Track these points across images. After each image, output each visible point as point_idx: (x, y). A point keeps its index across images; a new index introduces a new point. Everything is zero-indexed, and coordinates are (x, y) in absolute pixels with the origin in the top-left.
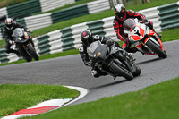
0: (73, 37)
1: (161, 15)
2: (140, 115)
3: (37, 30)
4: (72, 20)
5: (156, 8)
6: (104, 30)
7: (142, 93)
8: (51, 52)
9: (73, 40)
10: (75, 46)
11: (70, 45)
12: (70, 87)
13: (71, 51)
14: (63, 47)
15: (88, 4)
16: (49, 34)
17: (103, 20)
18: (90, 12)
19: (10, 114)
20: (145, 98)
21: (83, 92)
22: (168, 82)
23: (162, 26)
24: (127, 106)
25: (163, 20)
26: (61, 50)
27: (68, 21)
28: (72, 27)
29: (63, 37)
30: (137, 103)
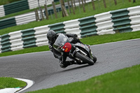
4: (8, 29)
5: (77, 20)
6: (35, 37)
9: (11, 44)
10: (12, 49)
11: (8, 48)
14: (2, 49)
17: (35, 29)
21: (30, 83)
23: (82, 34)
24: (87, 90)
25: (82, 30)
27: (5, 30)
28: (9, 34)
29: (2, 42)
30: (94, 88)
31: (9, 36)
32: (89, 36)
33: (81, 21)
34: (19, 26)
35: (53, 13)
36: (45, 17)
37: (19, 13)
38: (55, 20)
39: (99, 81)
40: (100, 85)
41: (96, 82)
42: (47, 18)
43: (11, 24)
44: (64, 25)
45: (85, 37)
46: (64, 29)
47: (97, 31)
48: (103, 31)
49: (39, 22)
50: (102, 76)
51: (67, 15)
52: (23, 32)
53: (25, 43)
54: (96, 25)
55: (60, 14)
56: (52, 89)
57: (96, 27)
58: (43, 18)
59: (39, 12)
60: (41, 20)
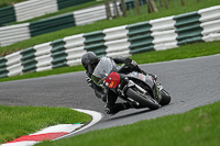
0: (66, 51)
1: (177, 27)
2: (207, 139)
3: (19, 43)
4: (63, 31)
5: (171, 18)
6: (106, 44)
9: (66, 55)
10: (68, 63)
11: (62, 61)
12: (79, 110)
14: (53, 63)
15: (75, 13)
16: (35, 47)
17: (105, 31)
19: (9, 141)
21: (97, 116)
23: (178, 40)
24: (187, 128)
25: (179, 33)
27: (57, 33)
28: (65, 39)
29: (52, 52)
30: (198, 126)
31: (64, 43)
32: (191, 43)
33: (177, 20)
34: (80, 26)
35: (133, 6)
36: (121, 13)
37: (79, 6)
38: (137, 18)
39: (206, 114)
40: (207, 120)
41: (200, 115)
42: (124, 15)
43: (68, 23)
44: (150, 26)
45: (183, 44)
46: (151, 32)
47: (202, 36)
48: (212, 35)
49: (112, 20)
50: (211, 106)
51: (156, 10)
52: (86, 37)
54: (201, 25)
55: (144, 8)
56: (131, 125)
57: (202, 29)
58: (118, 15)
59: (111, 5)
60: (114, 17)
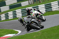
0: (16, 14)
7: (39, 32)
8: (9, 19)
13: (16, 18)
15: (21, 3)
18: (22, 6)
20: (40, 34)
22: (48, 29)
26: (12, 18)
29: (13, 14)
30: (38, 36)
33: (45, 5)
47: (52, 9)
49: (29, 5)
53: (23, 14)
57: (52, 8)
